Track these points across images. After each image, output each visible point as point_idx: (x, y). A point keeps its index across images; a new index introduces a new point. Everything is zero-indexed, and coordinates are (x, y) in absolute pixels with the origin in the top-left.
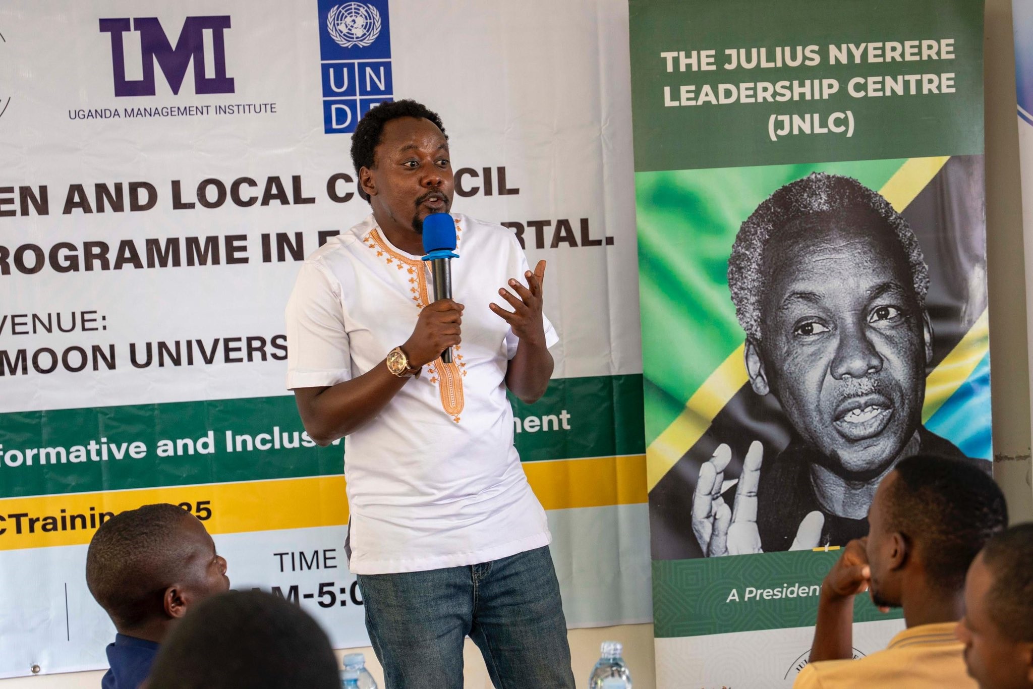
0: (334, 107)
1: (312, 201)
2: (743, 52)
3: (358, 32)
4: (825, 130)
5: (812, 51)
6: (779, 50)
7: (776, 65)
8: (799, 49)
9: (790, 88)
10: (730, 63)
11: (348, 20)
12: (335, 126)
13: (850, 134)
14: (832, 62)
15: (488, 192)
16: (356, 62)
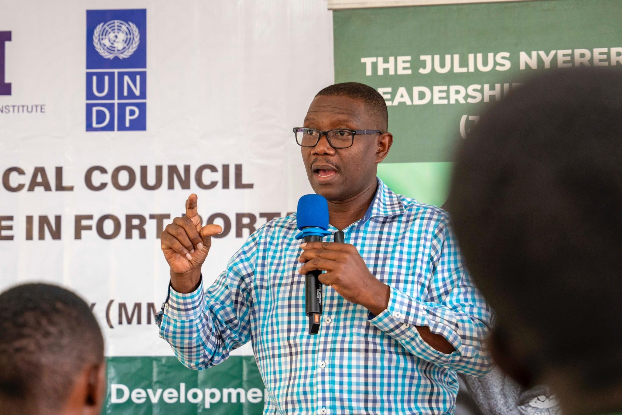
0: (95, 109)
1: (71, 189)
2: (437, 58)
3: (119, 45)
5: (503, 58)
6: (471, 57)
7: (468, 70)
8: (491, 55)
9: (481, 91)
10: (424, 68)
11: (112, 36)
12: (95, 125)
14: (522, 67)
15: (226, 185)
16: (116, 71)
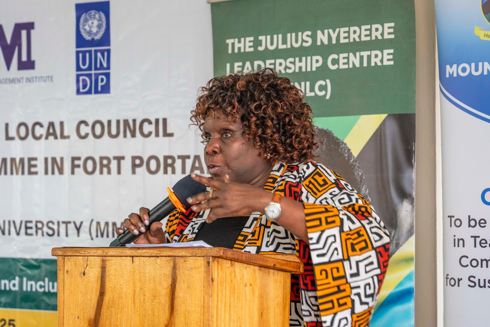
0: (81, 78)
1: (68, 137)
2: (269, 37)
3: (94, 30)
4: (313, 94)
5: (308, 36)
6: (289, 35)
7: (287, 46)
8: (300, 34)
9: (294, 63)
10: (261, 46)
11: (90, 22)
12: (81, 90)
13: (328, 97)
14: (319, 43)
15: (157, 135)
16: (93, 49)
